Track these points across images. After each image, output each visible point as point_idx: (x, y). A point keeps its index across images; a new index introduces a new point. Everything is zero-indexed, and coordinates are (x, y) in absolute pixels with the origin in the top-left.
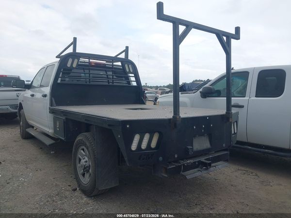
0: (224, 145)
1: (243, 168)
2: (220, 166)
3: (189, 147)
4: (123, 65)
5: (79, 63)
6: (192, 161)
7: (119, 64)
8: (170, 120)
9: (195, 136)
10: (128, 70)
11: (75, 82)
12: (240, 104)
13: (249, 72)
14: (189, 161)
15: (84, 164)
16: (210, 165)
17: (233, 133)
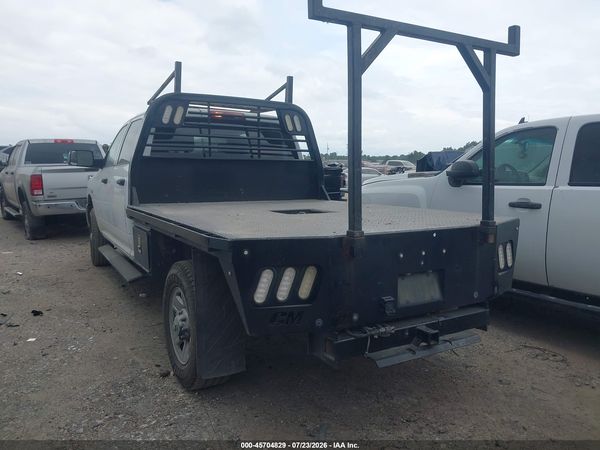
0: (476, 295)
1: (535, 344)
2: (461, 343)
3: (386, 299)
4: (281, 118)
5: (188, 115)
6: (391, 329)
7: (273, 114)
8: (340, 239)
9: (403, 275)
10: (290, 128)
11: (181, 154)
12: (534, 200)
13: (557, 126)
14: (383, 330)
15: (180, 323)
16: (435, 337)
17: (502, 266)
